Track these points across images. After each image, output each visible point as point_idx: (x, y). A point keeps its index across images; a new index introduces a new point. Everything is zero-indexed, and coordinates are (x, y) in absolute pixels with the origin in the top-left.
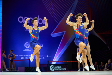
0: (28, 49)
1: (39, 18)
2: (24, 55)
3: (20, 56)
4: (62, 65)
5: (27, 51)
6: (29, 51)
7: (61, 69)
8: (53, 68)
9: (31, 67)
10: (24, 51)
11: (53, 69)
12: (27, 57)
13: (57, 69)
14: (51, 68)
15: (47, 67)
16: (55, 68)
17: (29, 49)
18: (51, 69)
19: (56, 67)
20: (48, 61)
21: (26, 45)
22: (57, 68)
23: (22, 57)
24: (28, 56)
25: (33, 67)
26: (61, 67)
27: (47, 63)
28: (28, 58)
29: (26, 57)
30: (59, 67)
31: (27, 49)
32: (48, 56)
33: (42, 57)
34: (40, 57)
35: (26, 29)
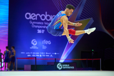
0: (35, 46)
1: (47, 14)
2: (31, 53)
3: (27, 53)
4: (70, 63)
5: (34, 49)
9: (38, 65)
10: (31, 48)
12: (34, 54)
14: (59, 66)
15: (54, 65)
16: (62, 66)
17: (36, 47)
19: (63, 65)
20: (55, 59)
21: (33, 42)
23: (29, 54)
25: (39, 65)
26: (69, 65)
27: (54, 61)
30: (66, 65)
31: (34, 47)
32: (55, 54)
33: (50, 55)
34: (48, 55)
35: (33, 26)
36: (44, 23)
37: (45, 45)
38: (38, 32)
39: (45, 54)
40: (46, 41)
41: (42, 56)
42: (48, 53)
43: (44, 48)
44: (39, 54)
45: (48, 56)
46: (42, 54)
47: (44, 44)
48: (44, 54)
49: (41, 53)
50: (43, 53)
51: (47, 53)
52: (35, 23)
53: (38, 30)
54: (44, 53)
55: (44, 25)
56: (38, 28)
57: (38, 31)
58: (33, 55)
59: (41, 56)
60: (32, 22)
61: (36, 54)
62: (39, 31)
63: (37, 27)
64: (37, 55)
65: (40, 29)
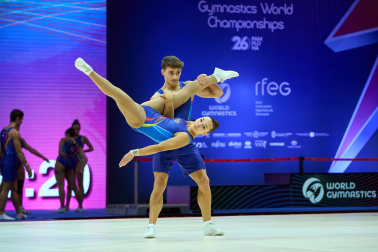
0: (224, 104)
4: (357, 174)
5: (220, 117)
6: (230, 113)
7: (352, 195)
8: (319, 189)
10: (205, 113)
11: (316, 194)
12: (221, 140)
13: (335, 196)
14: (309, 189)
16: (326, 191)
17: (227, 107)
18: (309, 195)
19: (330, 186)
20: (301, 159)
22: (335, 190)
24: (222, 135)
26: (353, 185)
28: (223, 145)
29: (215, 140)
30: (343, 185)
31: (220, 108)
32: (312, 135)
33: (287, 141)
34: (277, 139)
35: (213, 22)
36: (259, 9)
37: (267, 99)
38: (236, 48)
39: (269, 139)
40: (268, 82)
41: (253, 145)
42: (281, 135)
43: (263, 110)
44: (243, 140)
45: (282, 144)
46: (252, 140)
47: (260, 97)
48: (260, 138)
49: (248, 134)
50: (256, 134)
51: (274, 134)
52: (222, 10)
53: (235, 38)
54: (264, 134)
55: (259, 16)
56: (233, 32)
57: (234, 43)
58: (217, 145)
59: (248, 144)
60: (206, 7)
61: (226, 140)
62: (240, 44)
63: (228, 26)
64: (231, 144)
65: (242, 33)
